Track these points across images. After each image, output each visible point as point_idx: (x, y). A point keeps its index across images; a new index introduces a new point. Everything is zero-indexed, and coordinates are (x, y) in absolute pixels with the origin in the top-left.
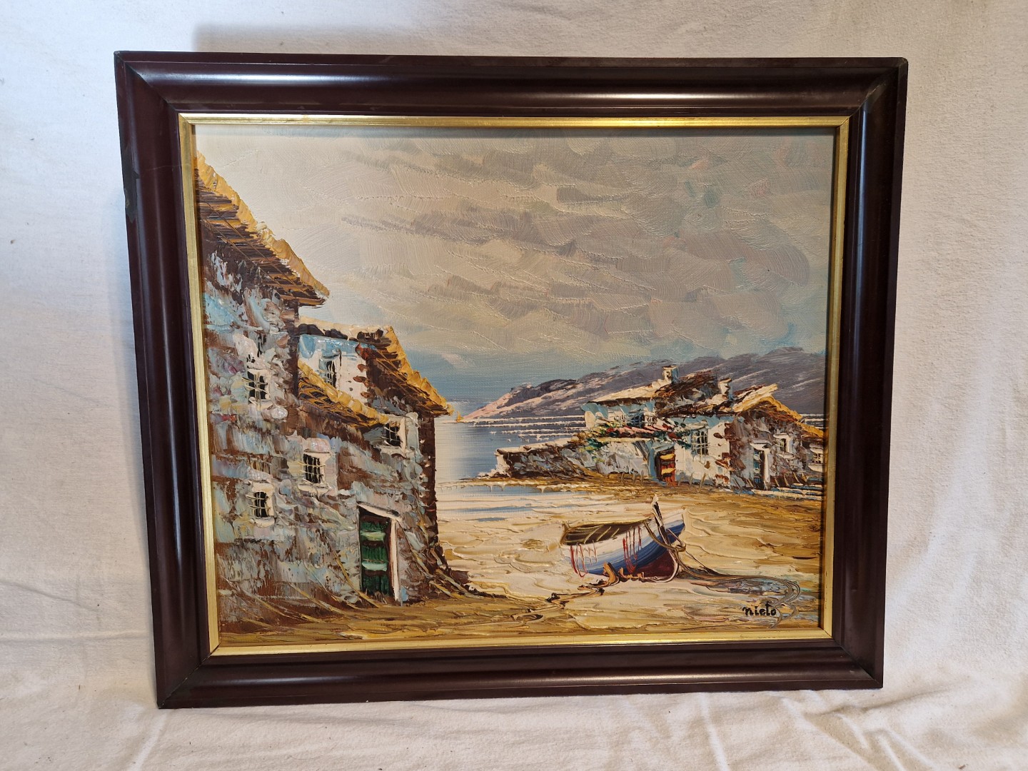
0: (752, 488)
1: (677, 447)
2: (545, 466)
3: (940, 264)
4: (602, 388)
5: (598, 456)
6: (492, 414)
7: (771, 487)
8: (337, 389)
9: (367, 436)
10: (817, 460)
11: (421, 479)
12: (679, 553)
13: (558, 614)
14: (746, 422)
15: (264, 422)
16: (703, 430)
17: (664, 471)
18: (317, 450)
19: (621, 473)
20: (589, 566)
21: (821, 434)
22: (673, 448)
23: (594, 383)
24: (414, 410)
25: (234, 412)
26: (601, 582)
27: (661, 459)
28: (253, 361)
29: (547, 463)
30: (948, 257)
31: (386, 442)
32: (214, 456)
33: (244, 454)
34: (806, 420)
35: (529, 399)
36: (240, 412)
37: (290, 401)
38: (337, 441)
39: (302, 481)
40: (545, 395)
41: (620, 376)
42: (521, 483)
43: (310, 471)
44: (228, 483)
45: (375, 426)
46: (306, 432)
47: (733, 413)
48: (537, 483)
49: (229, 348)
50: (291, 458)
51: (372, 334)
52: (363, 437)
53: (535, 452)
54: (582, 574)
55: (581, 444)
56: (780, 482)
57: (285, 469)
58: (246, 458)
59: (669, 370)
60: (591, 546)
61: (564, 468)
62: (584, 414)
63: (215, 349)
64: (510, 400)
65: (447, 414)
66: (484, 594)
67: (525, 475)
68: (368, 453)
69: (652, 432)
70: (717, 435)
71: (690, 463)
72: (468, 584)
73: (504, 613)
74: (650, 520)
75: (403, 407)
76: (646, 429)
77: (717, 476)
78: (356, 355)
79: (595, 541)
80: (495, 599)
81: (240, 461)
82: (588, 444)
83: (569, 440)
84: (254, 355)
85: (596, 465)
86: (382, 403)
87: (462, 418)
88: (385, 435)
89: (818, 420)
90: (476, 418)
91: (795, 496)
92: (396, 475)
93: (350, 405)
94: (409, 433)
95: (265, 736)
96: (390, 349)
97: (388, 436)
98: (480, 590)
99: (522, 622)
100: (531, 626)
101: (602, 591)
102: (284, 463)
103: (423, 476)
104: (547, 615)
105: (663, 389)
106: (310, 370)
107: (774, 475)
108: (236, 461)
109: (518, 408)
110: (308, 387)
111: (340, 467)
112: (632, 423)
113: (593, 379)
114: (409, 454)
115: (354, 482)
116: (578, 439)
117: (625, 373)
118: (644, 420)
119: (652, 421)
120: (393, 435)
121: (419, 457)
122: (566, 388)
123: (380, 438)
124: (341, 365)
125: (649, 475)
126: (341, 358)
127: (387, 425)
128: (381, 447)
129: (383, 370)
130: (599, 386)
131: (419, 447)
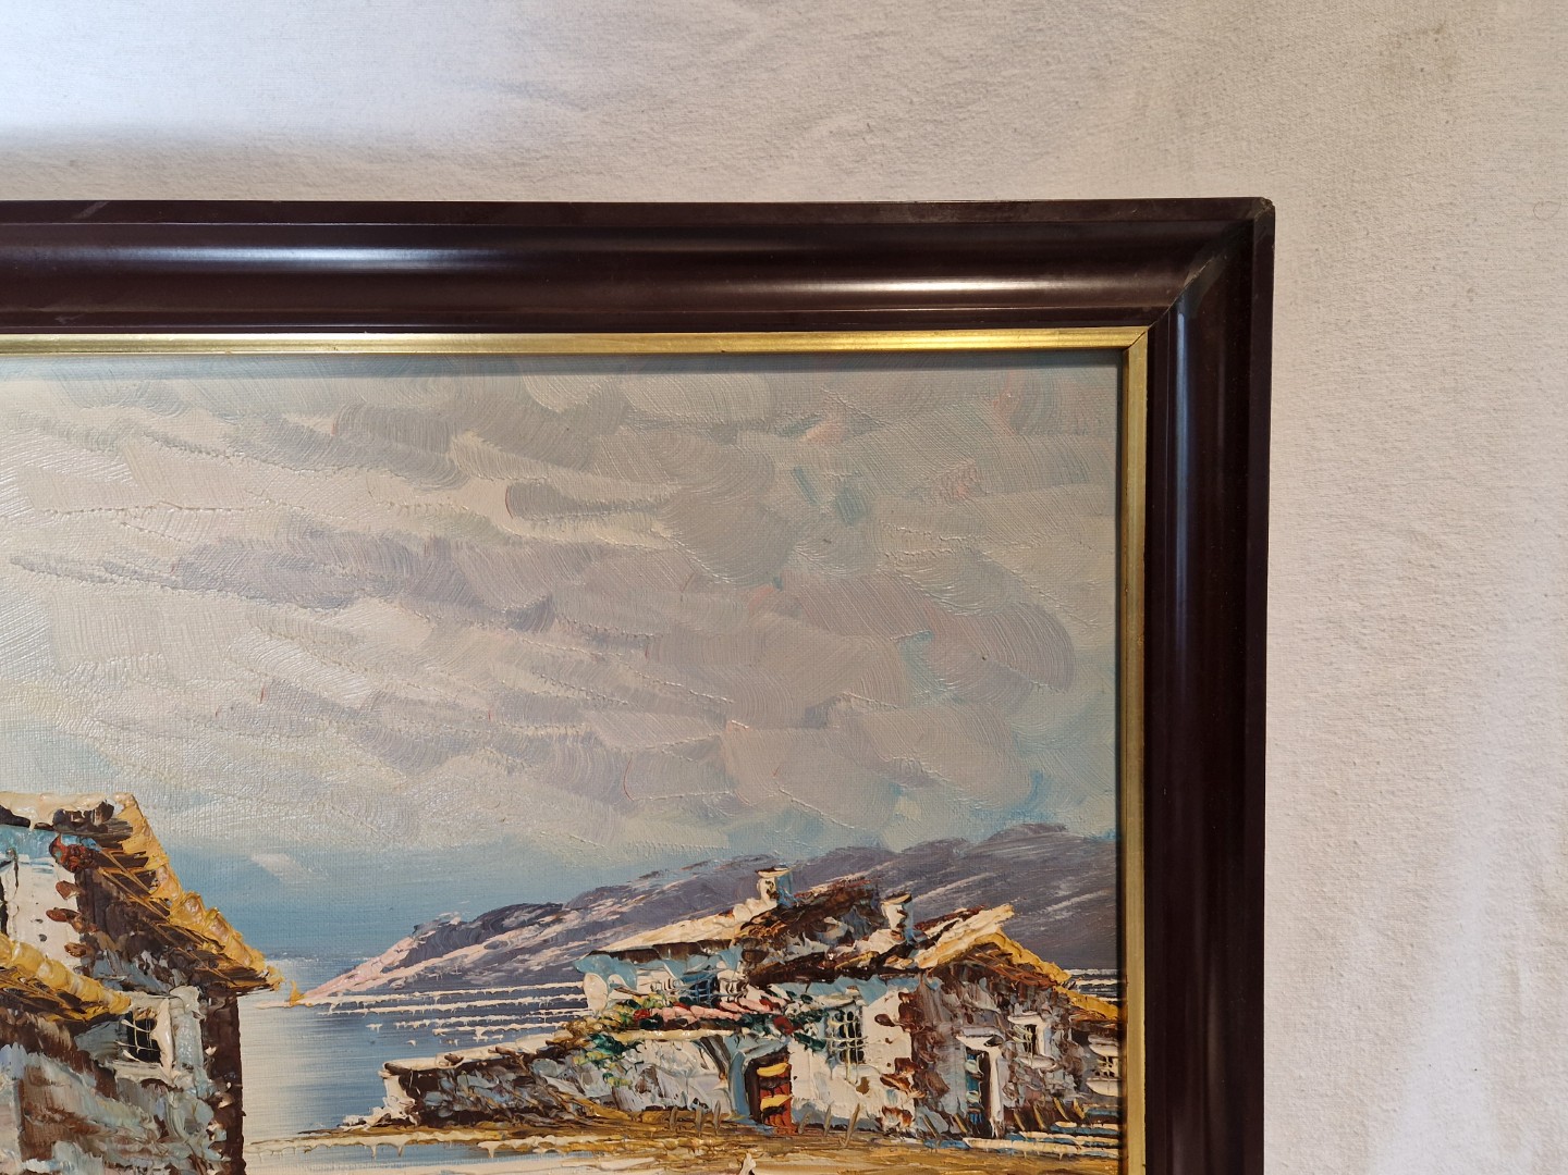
0: (965, 1136)
1: (795, 1047)
2: (497, 1098)
3: (1365, 627)
4: (624, 922)
5: (616, 1074)
6: (371, 984)
7: (1007, 1131)
8: (11, 939)
9: (84, 1042)
10: (1106, 1069)
11: (211, 1134)
14: (946, 989)
16: (852, 1009)
17: (766, 1103)
19: (670, 1108)
21: (1113, 1013)
22: (785, 1050)
23: (604, 910)
24: (191, 982)
27: (758, 1076)
29: (500, 1092)
30: (1383, 612)
31: (126, 1053)
34: (1080, 983)
35: (456, 949)
38: (15, 1052)
40: (492, 939)
41: (663, 892)
42: (442, 1136)
45: (99, 1020)
47: (916, 970)
48: (478, 1135)
51: (88, 814)
52: (74, 1043)
53: (471, 1068)
55: (577, 1048)
56: (1025, 1118)
59: (771, 877)
61: (540, 1102)
62: (582, 981)
64: (412, 951)
65: (267, 986)
67: (447, 1119)
68: (88, 1080)
69: (737, 1017)
70: (883, 1020)
71: (824, 1083)
75: (163, 975)
76: (724, 1010)
77: (885, 1110)
78: (52, 860)
82: (592, 1045)
83: (551, 1037)
85: (613, 1093)
86: (116, 966)
87: (302, 996)
88: (125, 1038)
89: (1106, 982)
90: (335, 994)
91: (1060, 1149)
92: (153, 1126)
93: (43, 973)
94: (178, 1032)
96: (129, 847)
97: (131, 1041)
103: (215, 1127)
105: (759, 920)
107: (1011, 1104)
109: (432, 970)
111: (26, 1111)
112: (691, 998)
113: (601, 902)
114: (180, 1078)
115: (59, 1143)
116: (571, 1036)
117: (674, 886)
118: (719, 990)
119: (735, 992)
120: (143, 1038)
121: (205, 1086)
122: (539, 923)
123: (114, 1045)
124: (17, 885)
125: (732, 1111)
126: (16, 868)
127: (129, 1017)
128: (116, 1065)
129: (115, 894)
130: (615, 917)
131: (202, 1063)
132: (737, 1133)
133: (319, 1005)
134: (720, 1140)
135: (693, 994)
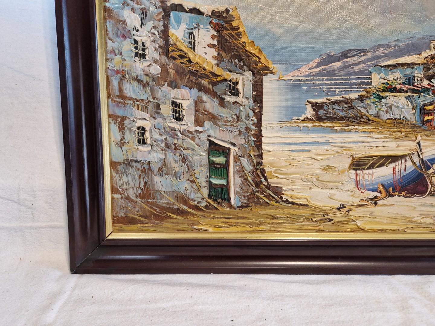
2: (341, 113)
4: (386, 56)
5: (379, 106)
6: (304, 74)
8: (196, 53)
9: (215, 89)
11: (252, 120)
12: (433, 177)
13: (344, 219)
15: (145, 76)
17: (426, 118)
18: (181, 98)
19: (395, 119)
20: (368, 185)
22: (433, 101)
23: (380, 52)
24: (250, 70)
25: (124, 68)
26: (376, 197)
27: (424, 109)
28: (138, 31)
29: (342, 111)
31: (228, 93)
32: (110, 100)
33: (131, 99)
35: (332, 63)
36: (127, 68)
37: (163, 61)
38: (195, 91)
39: (171, 119)
40: (344, 60)
41: (399, 47)
42: (322, 124)
43: (176, 112)
44: (119, 119)
45: (221, 81)
46: (174, 85)
48: (334, 125)
49: (121, 21)
50: (163, 103)
51: (222, 12)
52: (213, 89)
53: (334, 103)
54: (363, 191)
55: (368, 97)
57: (158, 111)
58: (132, 102)
60: (370, 171)
61: (355, 115)
62: (371, 75)
63: (111, 21)
64: (318, 63)
65: (273, 73)
66: (293, 203)
67: (326, 119)
68: (216, 101)
69: (420, 89)
72: (282, 196)
73: (307, 217)
74: (414, 154)
75: (241, 68)
76: (416, 87)
78: (210, 27)
79: (373, 168)
80: (301, 207)
81: (128, 104)
82: (373, 97)
83: (360, 94)
84: (138, 26)
85: (378, 113)
86: (227, 64)
87: (283, 76)
88: (229, 88)
90: (293, 76)
92: (235, 117)
93: (205, 65)
94: (245, 86)
95: (145, 294)
96: (234, 24)
97: (230, 89)
98: (290, 200)
99: (319, 223)
100: (325, 226)
101: (376, 203)
102: (158, 106)
103: (254, 118)
104: (336, 219)
105: (430, 57)
106: (177, 38)
108: (125, 104)
109: (324, 69)
110: (176, 51)
111: (197, 111)
112: (406, 82)
113: (379, 49)
114: (245, 102)
115: (206, 121)
116: (366, 94)
117: (403, 45)
118: (414, 80)
119: (420, 81)
120: (234, 88)
121: (252, 105)
122: (359, 55)
123: (225, 90)
124: (199, 35)
125: (415, 121)
126: (199, 30)
127: (230, 81)
128: (225, 97)
129: (228, 40)
130: (383, 54)
131: (252, 97)
132: (416, 128)
133: (288, 80)
134: (410, 130)
135: (406, 81)
